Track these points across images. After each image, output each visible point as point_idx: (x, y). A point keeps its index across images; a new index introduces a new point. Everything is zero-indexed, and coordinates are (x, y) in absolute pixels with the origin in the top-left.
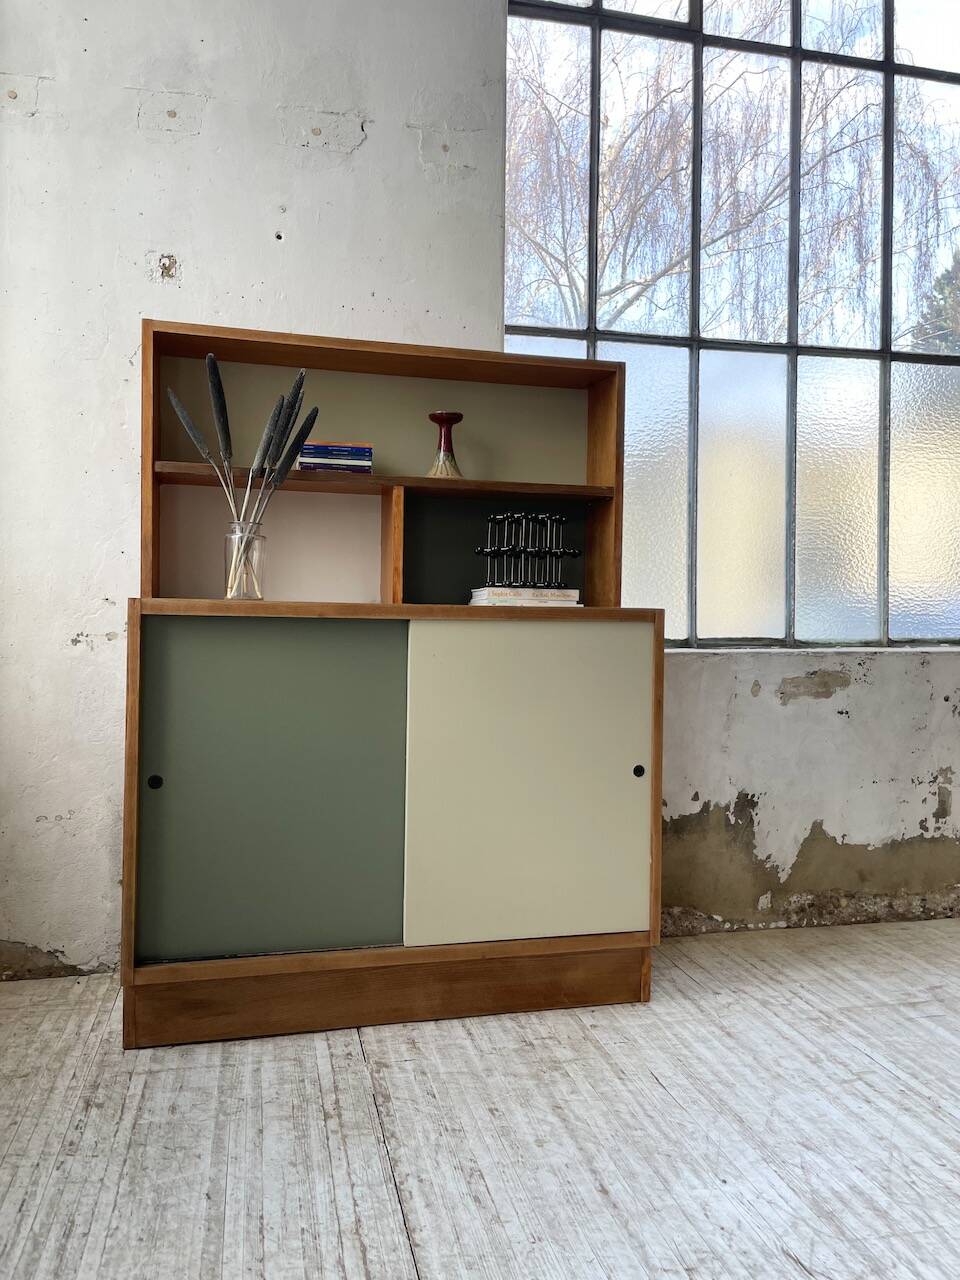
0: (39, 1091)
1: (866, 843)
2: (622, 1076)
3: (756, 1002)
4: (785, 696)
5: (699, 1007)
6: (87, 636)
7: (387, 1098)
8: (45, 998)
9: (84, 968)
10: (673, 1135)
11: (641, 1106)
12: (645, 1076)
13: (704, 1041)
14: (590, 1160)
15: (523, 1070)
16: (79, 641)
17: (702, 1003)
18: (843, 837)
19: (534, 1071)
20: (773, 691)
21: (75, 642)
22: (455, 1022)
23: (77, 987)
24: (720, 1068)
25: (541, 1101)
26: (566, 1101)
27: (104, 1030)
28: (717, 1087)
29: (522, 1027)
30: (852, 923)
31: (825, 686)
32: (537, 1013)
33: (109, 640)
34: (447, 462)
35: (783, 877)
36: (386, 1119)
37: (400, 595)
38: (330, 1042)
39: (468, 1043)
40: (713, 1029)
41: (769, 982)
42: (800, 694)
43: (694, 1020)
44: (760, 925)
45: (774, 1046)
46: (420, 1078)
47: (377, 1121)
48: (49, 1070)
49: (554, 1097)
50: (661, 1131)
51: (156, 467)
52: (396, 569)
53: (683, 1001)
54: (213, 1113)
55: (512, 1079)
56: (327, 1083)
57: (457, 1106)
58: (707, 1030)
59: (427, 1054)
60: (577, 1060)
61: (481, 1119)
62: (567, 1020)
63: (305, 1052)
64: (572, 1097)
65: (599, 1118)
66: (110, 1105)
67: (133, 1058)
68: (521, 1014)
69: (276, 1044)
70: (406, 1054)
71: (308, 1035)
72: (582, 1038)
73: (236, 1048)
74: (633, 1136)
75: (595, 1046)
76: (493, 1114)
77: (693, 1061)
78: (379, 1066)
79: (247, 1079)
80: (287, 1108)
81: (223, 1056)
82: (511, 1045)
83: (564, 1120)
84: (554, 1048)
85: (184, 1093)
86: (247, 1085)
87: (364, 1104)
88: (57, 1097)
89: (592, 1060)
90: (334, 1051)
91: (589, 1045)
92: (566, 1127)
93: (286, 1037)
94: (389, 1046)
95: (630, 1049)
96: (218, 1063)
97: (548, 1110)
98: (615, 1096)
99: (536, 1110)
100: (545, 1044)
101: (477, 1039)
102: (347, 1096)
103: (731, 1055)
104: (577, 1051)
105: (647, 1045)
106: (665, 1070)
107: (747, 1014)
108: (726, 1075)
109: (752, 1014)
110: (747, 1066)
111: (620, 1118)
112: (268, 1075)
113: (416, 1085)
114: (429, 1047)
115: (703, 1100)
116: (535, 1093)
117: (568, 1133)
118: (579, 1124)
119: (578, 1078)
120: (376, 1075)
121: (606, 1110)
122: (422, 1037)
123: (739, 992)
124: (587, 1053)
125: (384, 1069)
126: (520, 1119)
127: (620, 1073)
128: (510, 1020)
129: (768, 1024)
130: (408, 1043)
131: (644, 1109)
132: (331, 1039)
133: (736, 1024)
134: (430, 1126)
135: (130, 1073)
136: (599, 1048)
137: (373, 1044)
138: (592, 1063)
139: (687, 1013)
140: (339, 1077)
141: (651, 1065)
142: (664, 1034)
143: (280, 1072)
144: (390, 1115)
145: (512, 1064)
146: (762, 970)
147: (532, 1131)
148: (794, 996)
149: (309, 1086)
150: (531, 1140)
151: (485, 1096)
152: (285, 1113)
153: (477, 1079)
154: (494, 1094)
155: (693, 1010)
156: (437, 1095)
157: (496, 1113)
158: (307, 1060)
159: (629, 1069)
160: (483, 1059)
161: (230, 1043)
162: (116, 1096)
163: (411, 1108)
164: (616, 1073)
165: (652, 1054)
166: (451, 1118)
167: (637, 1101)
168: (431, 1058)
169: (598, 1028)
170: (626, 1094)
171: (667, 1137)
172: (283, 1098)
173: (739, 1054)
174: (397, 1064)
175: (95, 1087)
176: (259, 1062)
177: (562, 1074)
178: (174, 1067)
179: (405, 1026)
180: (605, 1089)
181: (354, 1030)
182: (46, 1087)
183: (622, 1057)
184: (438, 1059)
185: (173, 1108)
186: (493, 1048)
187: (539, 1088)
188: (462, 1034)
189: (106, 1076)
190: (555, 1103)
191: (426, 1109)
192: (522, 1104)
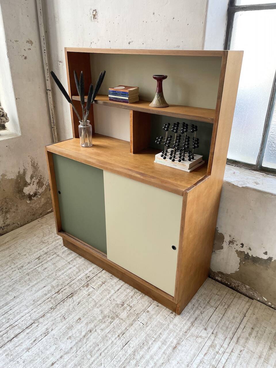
0: (39, 249)
5: (189, 329)
7: (72, 296)
10: (93, 366)
11: (106, 349)
12: (126, 340)
13: (164, 343)
14: (67, 353)
17: (193, 329)
19: (107, 314)
22: (122, 283)
24: (148, 357)
25: (91, 326)
26: (96, 331)
28: (133, 362)
29: (132, 297)
32: (144, 295)
37: (132, 150)
38: (92, 270)
39: (113, 292)
40: (175, 342)
43: (177, 333)
45: (178, 365)
46: (86, 296)
47: (59, 302)
48: (48, 243)
49: (96, 327)
53: (189, 324)
55: (99, 313)
57: (77, 311)
58: (173, 340)
59: (100, 289)
60: (122, 319)
61: (74, 319)
62: (146, 304)
63: (84, 270)
64: (99, 331)
65: (91, 343)
66: (41, 260)
67: (62, 249)
68: (140, 292)
69: (85, 263)
70: (97, 286)
71: (93, 264)
72: (137, 314)
73: (78, 259)
74: (86, 356)
75: (135, 319)
76: (78, 320)
77: (146, 348)
78: (86, 286)
79: (65, 270)
80: (57, 284)
81: (73, 259)
82: (119, 302)
83: (84, 336)
84: (125, 311)
85: (53, 266)
86: (63, 271)
87: (66, 295)
88: (39, 252)
89: (125, 323)
90: (89, 273)
91: (134, 317)
92: (81, 339)
93: (89, 262)
94: (98, 281)
95: (140, 328)
96: (69, 261)
97: (88, 330)
98: (107, 340)
99: (86, 327)
100: (126, 308)
101: (117, 293)
102: (69, 289)
103: (160, 355)
104: (128, 317)
105: (147, 331)
106: (134, 343)
107: (197, 346)
108: (144, 361)
109: (199, 347)
110: (155, 364)
111: (94, 348)
112: (70, 271)
113: (81, 298)
114: (104, 287)
115: (121, 363)
116: (95, 322)
117: (78, 341)
118: (85, 341)
119: (112, 326)
120: (81, 288)
121: (97, 342)
122: (108, 283)
123: (214, 335)
124: (129, 319)
125: (85, 287)
126: (79, 327)
127: (122, 334)
128: (134, 292)
129: (195, 356)
130: (103, 282)
131: (104, 351)
132: (94, 269)
133: (186, 346)
134: (64, 312)
135: (55, 253)
136: (134, 320)
137: (97, 277)
138: (123, 324)
139: (181, 329)
140: (77, 283)
141: (134, 338)
142: (159, 331)
143: (72, 272)
144: (63, 302)
145: (108, 308)
146: (242, 332)
147: (74, 333)
148: (230, 352)
149: (69, 281)
150: (69, 335)
151: (86, 313)
152: (54, 285)
153: (94, 306)
154: (88, 314)
155: (184, 329)
156: (80, 304)
157: (79, 320)
158: (81, 272)
159: (127, 334)
160: (105, 301)
161: (80, 256)
162: (45, 258)
163: (70, 304)
164: (121, 333)
165: (142, 334)
166: (70, 313)
167: (108, 347)
168: (98, 291)
169: (147, 314)
170: (110, 342)
171: (91, 365)
172: (61, 280)
173: (162, 358)
174: (90, 288)
175: (46, 253)
176: (75, 266)
177: (111, 321)
178: (62, 257)
179: (111, 276)
180: (109, 336)
181: (102, 269)
182: (41, 248)
183: (133, 329)
184: (99, 293)
185: (45, 269)
186: (114, 299)
187: (99, 321)
188: (117, 288)
189: (52, 251)
190: (93, 329)
191: (71, 306)
192: (87, 323)
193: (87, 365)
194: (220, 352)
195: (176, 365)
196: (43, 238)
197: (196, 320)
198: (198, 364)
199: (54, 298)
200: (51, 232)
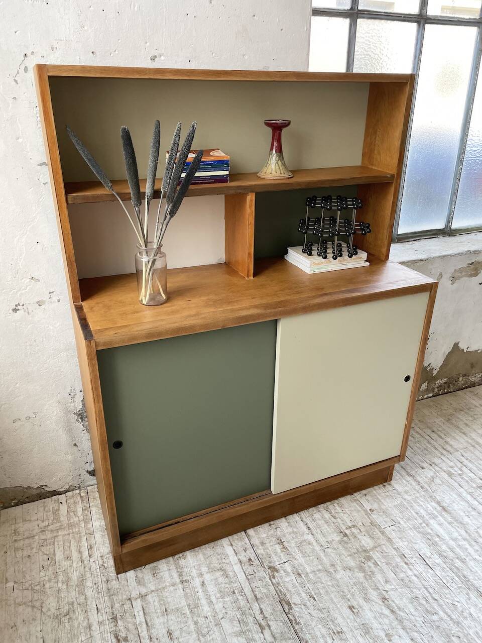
0: (82, 630)
1: (477, 349)
2: (406, 560)
3: (444, 473)
4: (454, 279)
5: (418, 483)
6: (23, 305)
7: (288, 603)
8: (47, 524)
9: (61, 490)
10: (454, 617)
11: (427, 589)
12: (416, 557)
13: (434, 517)
15: (352, 563)
16: (19, 310)
17: (419, 479)
18: (467, 348)
19: (358, 563)
20: (449, 277)
21: (15, 310)
22: (295, 518)
23: (62, 506)
24: (452, 543)
25: (373, 595)
26: (387, 591)
27: (96, 554)
28: (458, 563)
29: (334, 517)
30: (464, 388)
31: (475, 270)
32: (336, 501)
33: (40, 305)
34: (279, 162)
35: (435, 373)
36: (297, 627)
37: (252, 271)
38: (235, 548)
39: (310, 537)
40: (434, 504)
41: (444, 452)
42: (462, 277)
43: (421, 496)
44: (420, 398)
45: (471, 517)
46: (299, 580)
47: (293, 631)
48: (79, 604)
49: (378, 589)
50: (446, 613)
51: (69, 200)
52: (249, 254)
54: (195, 636)
55: (348, 573)
56: (247, 590)
57: (330, 606)
58: (431, 506)
59: (294, 554)
60: (376, 547)
61: (348, 618)
62: (355, 506)
63: (224, 561)
64: (388, 587)
65: (410, 606)
66: (130, 637)
67: (125, 583)
68: (328, 503)
69: (204, 554)
70: (282, 555)
71: (219, 542)
72: (370, 525)
73: (182, 562)
74: (434, 621)
75: (380, 531)
76: (353, 612)
77: (437, 539)
78: (272, 571)
79: (201, 595)
80: (236, 623)
81: (178, 572)
82: (337, 538)
83: (393, 612)
84: (359, 537)
85: (170, 616)
86: (203, 601)
87: (278, 613)
88: (96, 634)
89: (384, 546)
90: (240, 557)
91: (376, 530)
92: (397, 618)
93: (207, 546)
94: (270, 549)
95: (399, 531)
96: (178, 580)
97: (381, 603)
98: (410, 581)
99: (374, 603)
100: (353, 533)
101: (314, 532)
102: (265, 605)
103: (452, 529)
104: (373, 538)
105: (406, 526)
106: (426, 551)
107: (446, 487)
108: (458, 550)
109: (448, 486)
110: (465, 539)
111: (421, 604)
112: (211, 589)
113: (300, 589)
114: (292, 546)
115: (456, 578)
116: (366, 585)
117: (400, 625)
118: (402, 614)
119: (384, 566)
120: (274, 581)
121: (410, 597)
122: (284, 536)
123: (433, 465)
124: (378, 539)
125: (276, 574)
126: (369, 614)
127: (403, 557)
128: (325, 511)
129: (460, 495)
130: (279, 543)
131: (430, 593)
132: (233, 544)
133: (444, 498)
134: (324, 631)
135: (130, 599)
136: (383, 533)
137: (260, 548)
138: (385, 549)
139: (415, 489)
140: (254, 585)
141: (416, 547)
142: (411, 513)
143: (217, 584)
144: (298, 623)
145: (343, 557)
146: (436, 441)
147: (380, 626)
148: (462, 465)
149: (240, 598)
150: (384, 637)
151: (342, 593)
152: (237, 629)
153: (331, 576)
154: (346, 591)
155: (417, 487)
156: (315, 597)
157: (354, 610)
158: (228, 568)
159: (407, 552)
160: (326, 555)
161: (177, 556)
162: (131, 626)
163: (306, 613)
164: (401, 558)
165: (412, 534)
166: (331, 620)
167: (423, 585)
168: (297, 557)
169: (375, 512)
170: (414, 578)
171: (451, 619)
172: (229, 612)
173: (457, 528)
174: (281, 567)
175: (115, 619)
176: (201, 575)
177: (374, 564)
178: (153, 588)
179: (270, 525)
180: (402, 575)
181: (244, 532)
182: (85, 624)
183: (398, 540)
184: (302, 558)
185: (170, 634)
186: (327, 541)
187: (367, 580)
188: (305, 529)
189: (117, 606)
190: (381, 594)
191: (315, 613)
192: (364, 598)
193: (452, 625)
194: (460, 472)
195: (471, 520)
196: (44, 610)
197: (404, 469)
198: (473, 499)
199: (275, 638)
200: (38, 587)
